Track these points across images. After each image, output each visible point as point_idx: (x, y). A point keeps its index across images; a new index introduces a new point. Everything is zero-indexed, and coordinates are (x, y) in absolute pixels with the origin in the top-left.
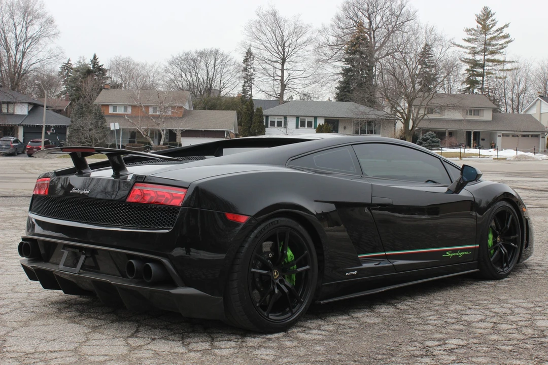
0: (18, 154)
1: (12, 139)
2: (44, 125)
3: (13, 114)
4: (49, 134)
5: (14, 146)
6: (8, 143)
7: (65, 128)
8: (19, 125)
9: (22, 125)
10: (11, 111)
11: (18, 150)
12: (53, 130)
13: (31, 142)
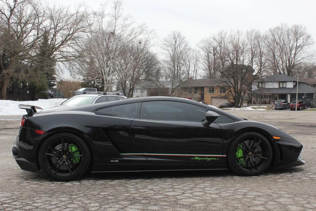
0: (286, 109)
1: (283, 101)
2: (297, 93)
3: (285, 88)
4: (303, 98)
5: (283, 105)
6: (281, 103)
7: (312, 94)
8: (288, 93)
9: (290, 93)
10: (284, 86)
11: (286, 107)
12: (305, 96)
13: (292, 102)
